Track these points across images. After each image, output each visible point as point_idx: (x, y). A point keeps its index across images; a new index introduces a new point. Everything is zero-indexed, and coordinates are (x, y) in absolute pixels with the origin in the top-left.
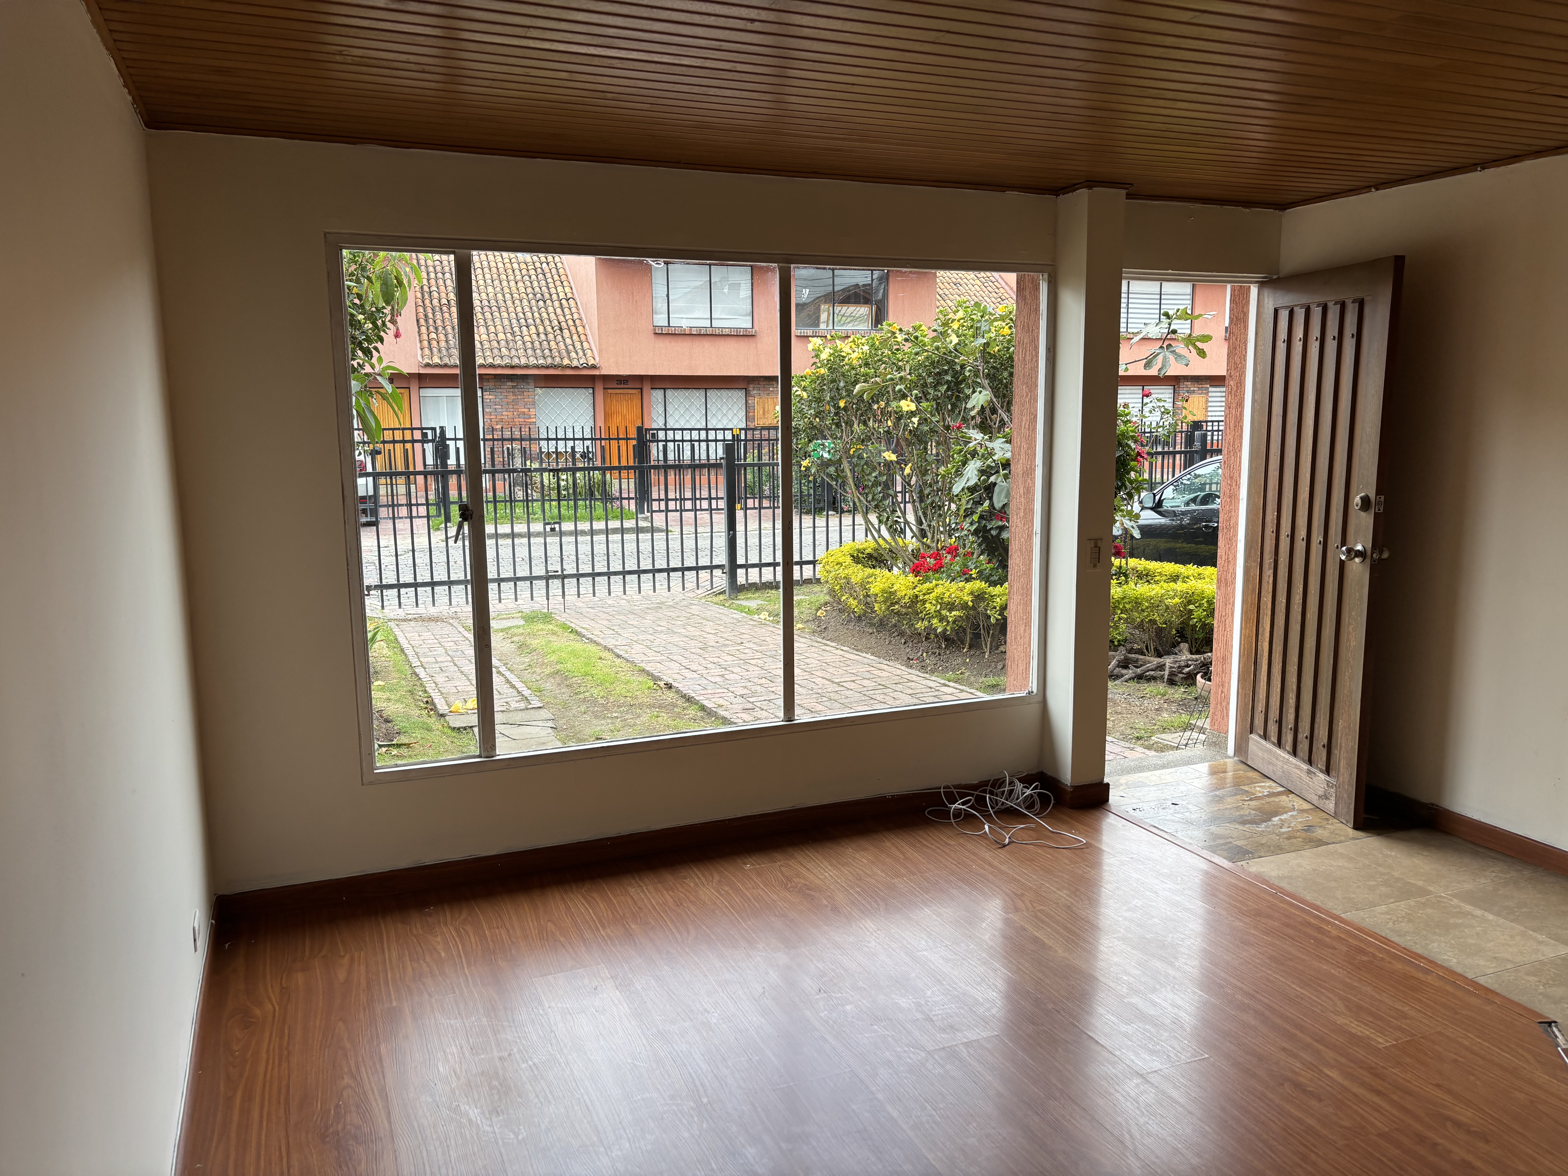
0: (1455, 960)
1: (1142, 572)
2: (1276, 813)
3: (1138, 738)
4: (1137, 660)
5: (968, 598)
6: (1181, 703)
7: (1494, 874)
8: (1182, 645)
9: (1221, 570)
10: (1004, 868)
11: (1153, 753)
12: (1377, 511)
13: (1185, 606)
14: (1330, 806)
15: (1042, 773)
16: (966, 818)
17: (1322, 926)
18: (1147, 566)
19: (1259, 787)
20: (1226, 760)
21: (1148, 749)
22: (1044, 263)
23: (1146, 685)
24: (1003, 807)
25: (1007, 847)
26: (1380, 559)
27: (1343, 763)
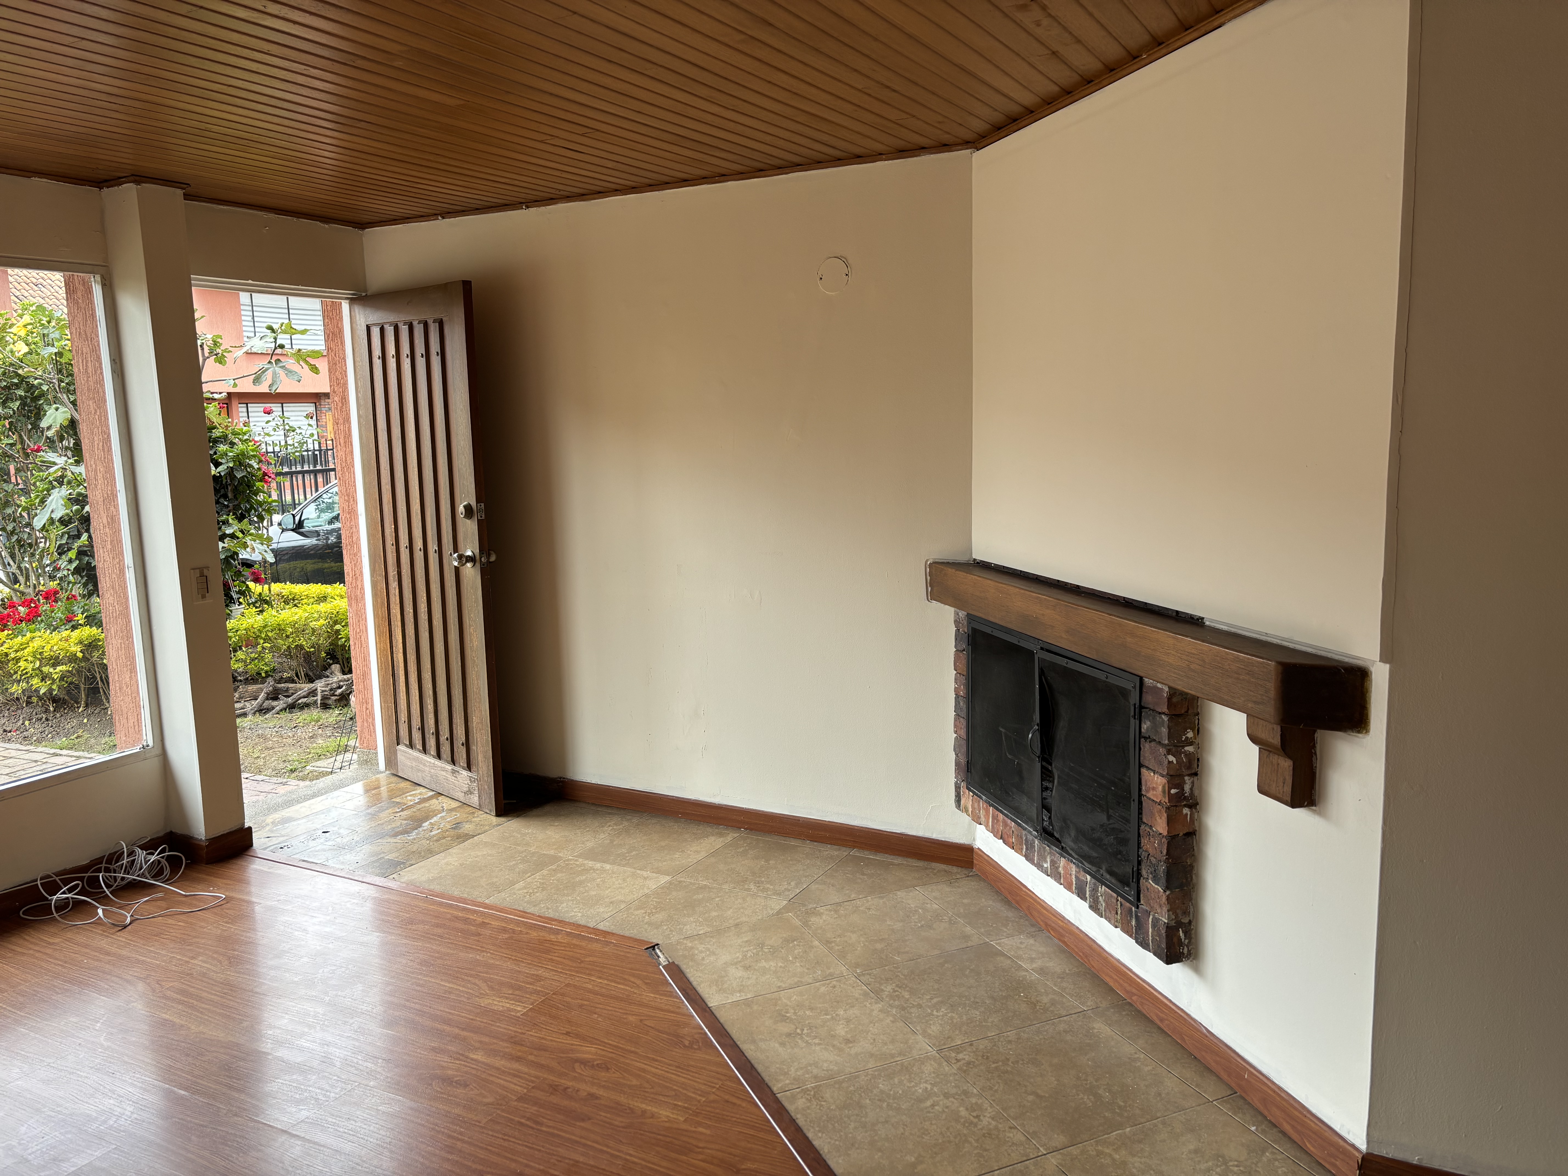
0: (580, 914)
1: (288, 597)
2: (427, 818)
3: (292, 771)
4: (287, 690)
5: (76, 649)
6: (336, 726)
7: (611, 828)
8: (333, 666)
9: (350, 586)
10: (124, 952)
11: (307, 783)
12: (479, 518)
13: (332, 626)
14: (475, 799)
15: (171, 832)
16: (76, 908)
17: (468, 916)
18: (292, 590)
19: (410, 796)
20: (378, 776)
21: (303, 780)
22: (94, 263)
23: (299, 714)
24: (125, 882)
25: (130, 927)
26: (489, 562)
27: (480, 757)
